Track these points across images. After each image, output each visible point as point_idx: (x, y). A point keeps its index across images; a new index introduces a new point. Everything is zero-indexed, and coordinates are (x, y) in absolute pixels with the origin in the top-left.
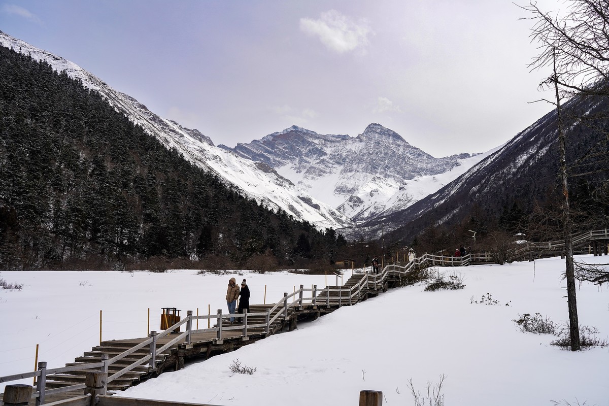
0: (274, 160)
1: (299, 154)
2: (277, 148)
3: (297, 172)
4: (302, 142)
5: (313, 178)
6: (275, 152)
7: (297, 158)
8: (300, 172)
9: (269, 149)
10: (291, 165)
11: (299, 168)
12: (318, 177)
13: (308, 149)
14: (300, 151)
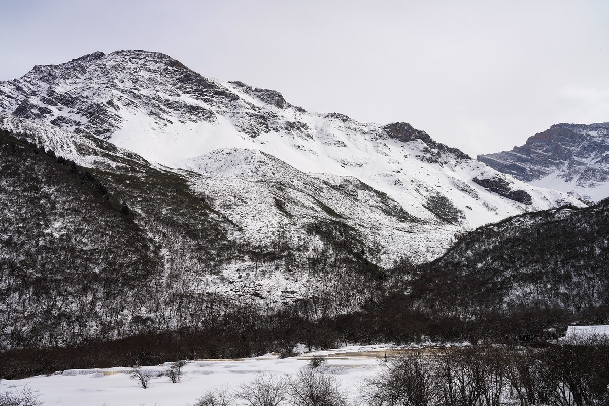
0: (532, 170)
1: (568, 156)
2: (535, 153)
3: (567, 181)
4: (572, 137)
5: (591, 185)
6: (533, 159)
7: (566, 162)
8: (571, 179)
9: (522, 156)
10: (557, 172)
11: (569, 175)
12: (600, 183)
13: (581, 145)
14: (569, 151)
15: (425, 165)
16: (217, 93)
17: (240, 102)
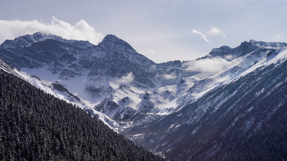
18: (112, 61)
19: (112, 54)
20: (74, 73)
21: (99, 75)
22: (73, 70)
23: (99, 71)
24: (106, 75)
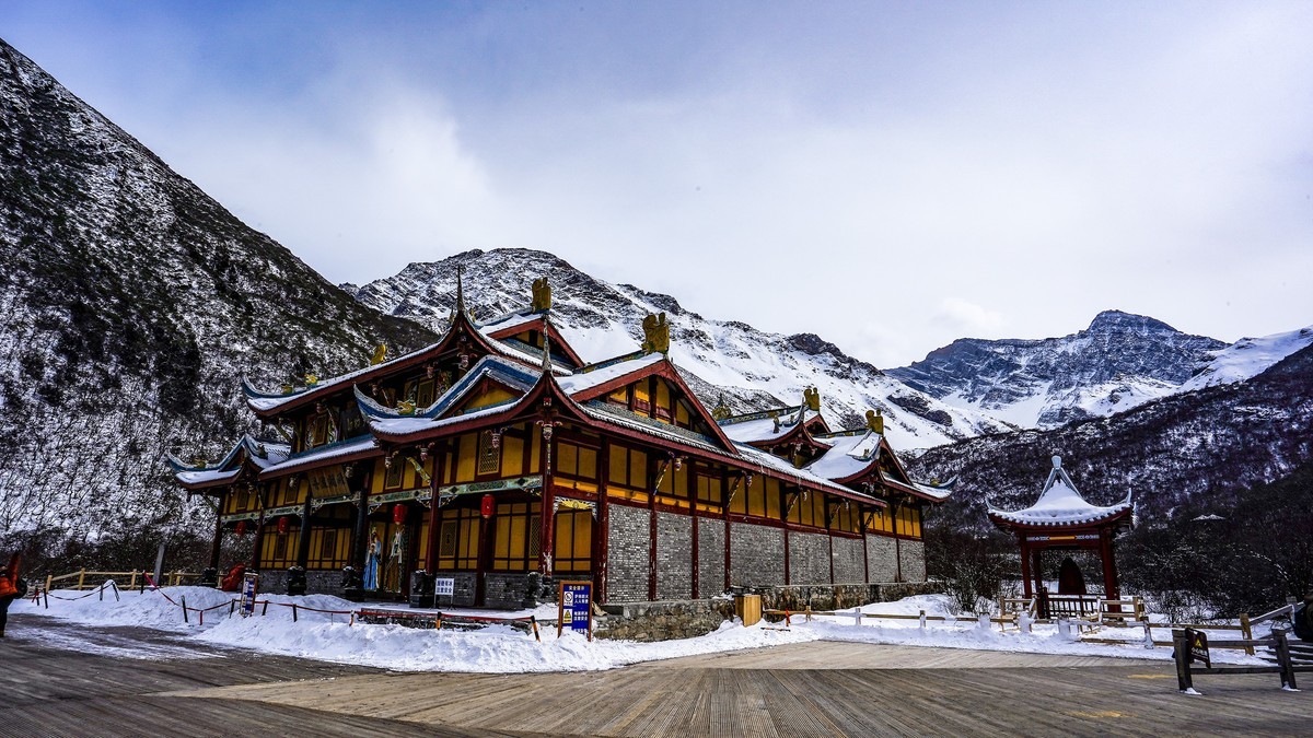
1: (972, 374)
2: (935, 369)
3: (970, 401)
4: (977, 354)
5: (997, 407)
6: (932, 376)
7: (969, 380)
8: (975, 400)
10: (959, 392)
11: (972, 395)
12: (1007, 404)
13: (986, 363)
14: (973, 369)
15: (835, 380)
16: (608, 297)
17: (633, 307)
18: (1108, 353)
19: (1107, 339)
20: (1014, 394)
21: (1074, 387)
22: (1013, 387)
23: (1075, 378)
24: (1093, 383)
